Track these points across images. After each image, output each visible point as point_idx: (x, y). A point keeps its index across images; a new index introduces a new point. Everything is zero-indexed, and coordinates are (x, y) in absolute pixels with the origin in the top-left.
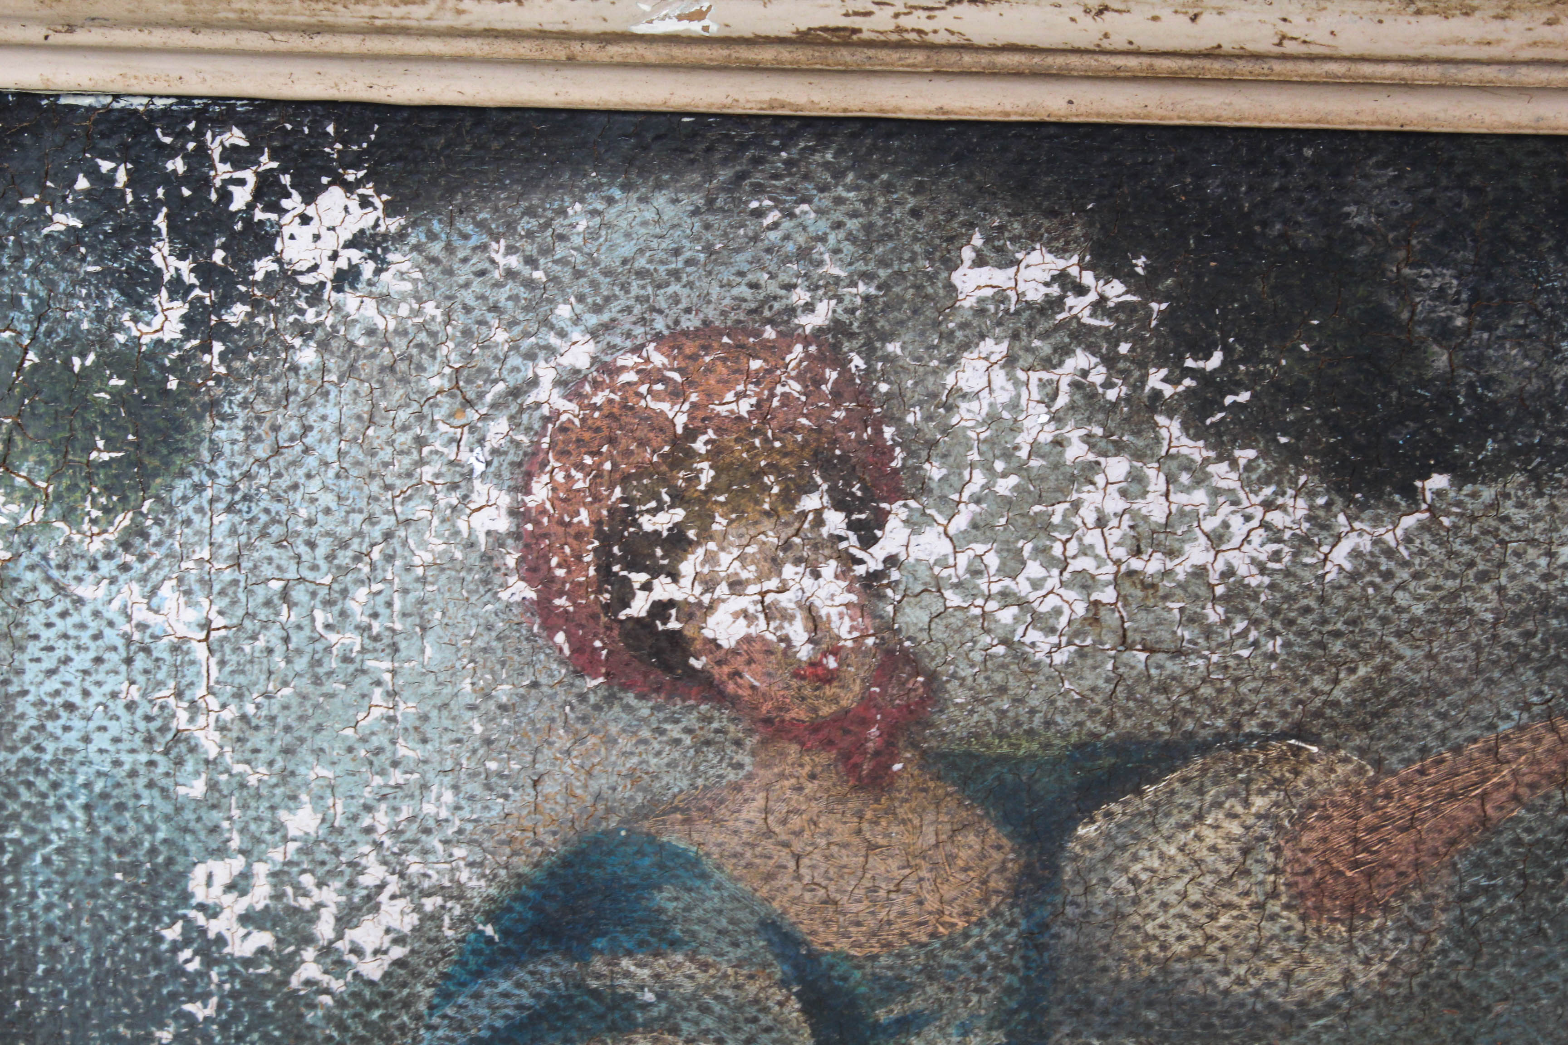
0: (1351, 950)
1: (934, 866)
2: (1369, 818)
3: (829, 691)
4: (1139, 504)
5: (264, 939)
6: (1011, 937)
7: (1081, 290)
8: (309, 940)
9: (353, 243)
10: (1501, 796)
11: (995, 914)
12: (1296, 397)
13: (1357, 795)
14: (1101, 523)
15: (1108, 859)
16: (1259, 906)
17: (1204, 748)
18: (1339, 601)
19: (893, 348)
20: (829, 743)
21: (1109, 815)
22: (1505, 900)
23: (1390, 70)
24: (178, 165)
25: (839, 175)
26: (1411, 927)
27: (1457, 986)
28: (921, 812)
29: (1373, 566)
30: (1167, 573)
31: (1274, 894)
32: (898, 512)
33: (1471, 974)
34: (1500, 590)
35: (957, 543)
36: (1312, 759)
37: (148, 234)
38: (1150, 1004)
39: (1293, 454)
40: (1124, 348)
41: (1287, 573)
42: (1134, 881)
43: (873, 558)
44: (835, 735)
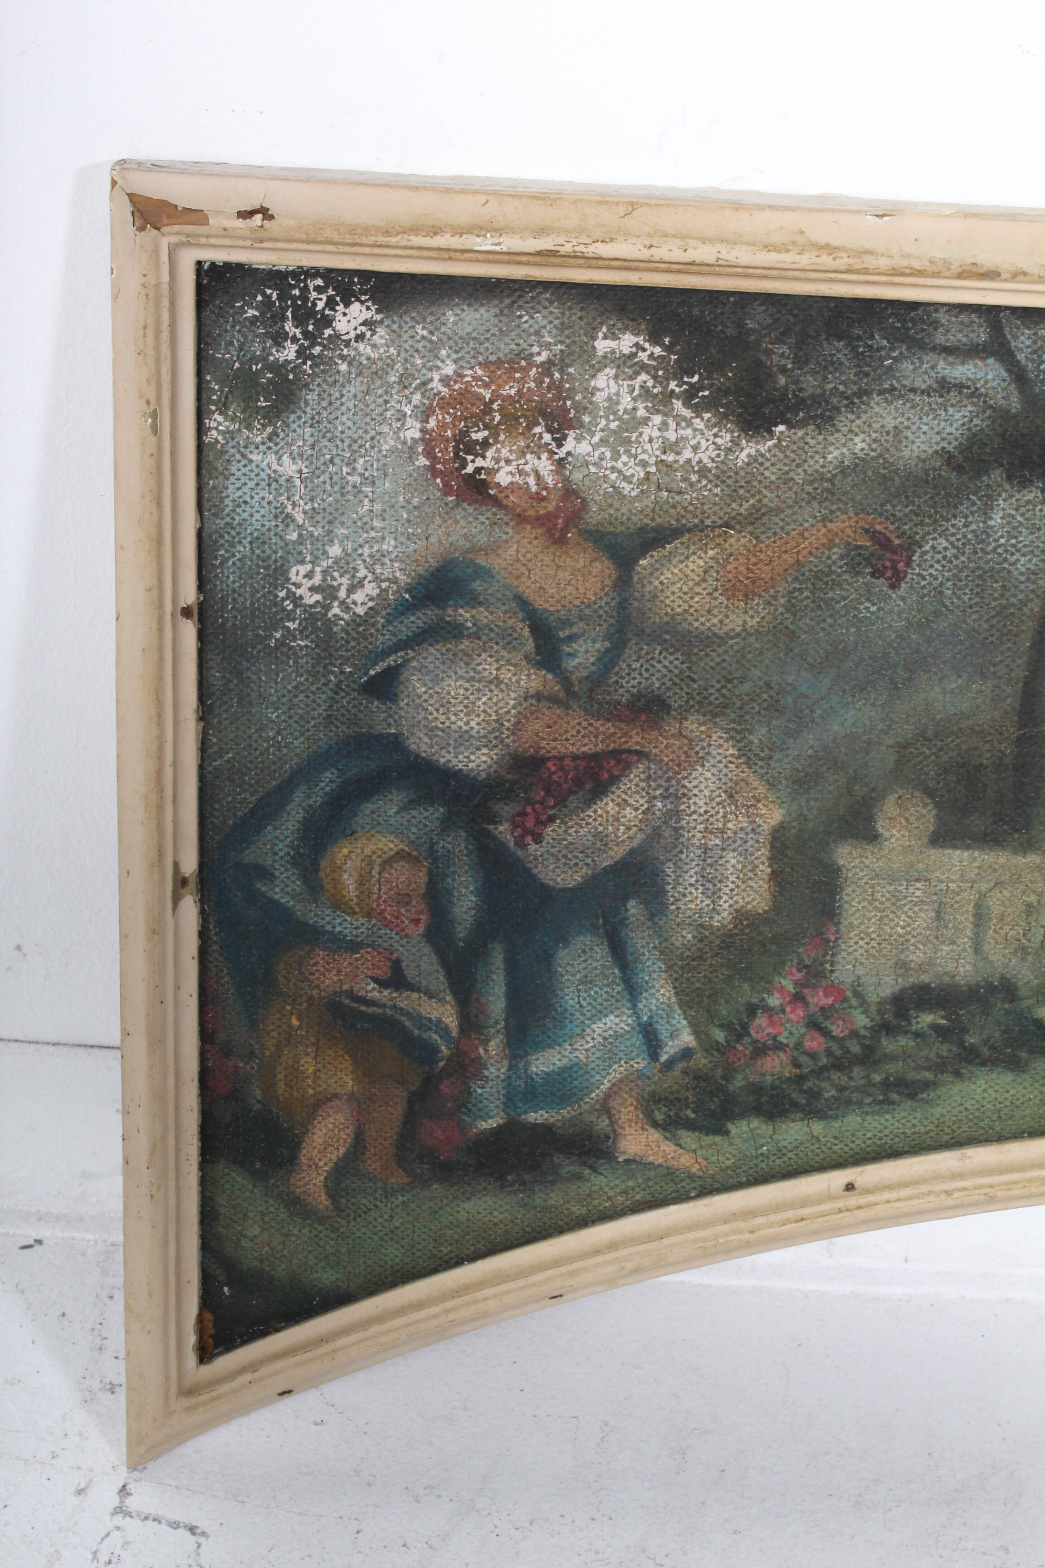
0: (746, 612)
1: (583, 575)
2: (753, 560)
3: (543, 504)
4: (665, 434)
5: (318, 597)
6: (613, 604)
7: (644, 350)
8: (336, 598)
9: (363, 324)
10: (805, 552)
11: (607, 594)
12: (726, 393)
13: (749, 551)
14: (651, 440)
15: (651, 574)
16: (710, 594)
17: (689, 531)
18: (742, 474)
19: (571, 370)
20: (543, 525)
21: (652, 556)
22: (806, 593)
23: (759, 271)
24: (296, 292)
25: (551, 303)
26: (769, 603)
27: (787, 628)
28: (578, 553)
29: (756, 460)
30: (676, 461)
31: (716, 589)
32: (572, 434)
33: (793, 623)
34: (805, 471)
35: (595, 447)
36: (731, 536)
37: (284, 318)
38: (667, 632)
39: (725, 416)
40: (660, 373)
41: (722, 462)
42: (661, 583)
43: (562, 452)
44: (545, 522)
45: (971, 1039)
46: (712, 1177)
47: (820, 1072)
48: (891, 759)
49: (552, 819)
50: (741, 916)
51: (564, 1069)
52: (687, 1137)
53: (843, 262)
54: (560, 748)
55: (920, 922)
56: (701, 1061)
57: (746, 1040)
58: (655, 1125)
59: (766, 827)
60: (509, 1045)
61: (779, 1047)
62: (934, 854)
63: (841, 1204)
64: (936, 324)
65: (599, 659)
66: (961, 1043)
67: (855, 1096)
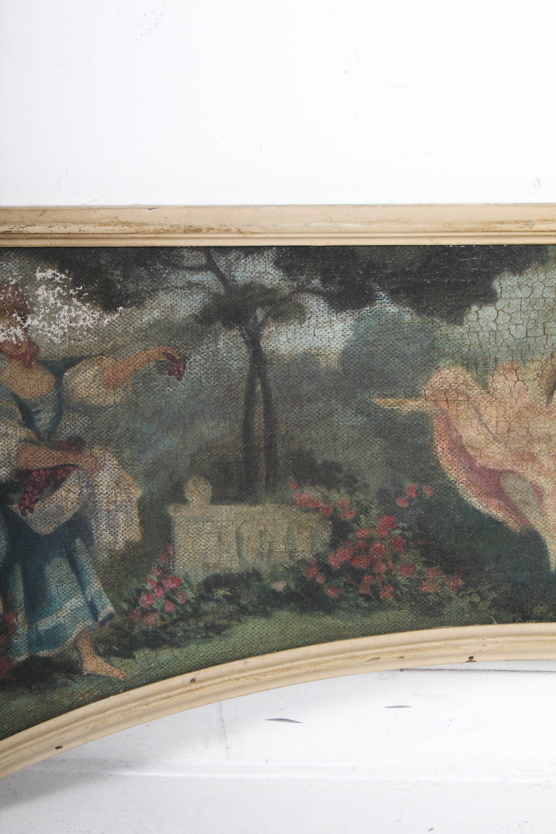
0: (115, 395)
1: (40, 382)
2: (115, 370)
3: (20, 349)
4: (70, 314)
6: (55, 394)
7: (57, 276)
10: (138, 365)
11: (52, 390)
12: (95, 294)
13: (113, 366)
14: (64, 317)
15: (71, 379)
16: (97, 387)
17: (85, 358)
18: (106, 330)
19: (27, 287)
20: (20, 359)
21: (70, 371)
22: (140, 384)
23: (99, 235)
25: (15, 257)
26: (125, 390)
27: (134, 401)
28: (37, 371)
29: (111, 324)
30: (76, 326)
31: (100, 385)
32: (29, 317)
33: (136, 399)
34: (133, 327)
35: (40, 322)
36: (104, 359)
38: (80, 407)
39: (96, 304)
40: (66, 286)
41: (97, 325)
42: (75, 383)
43: (26, 325)
44: (22, 357)
45: (244, 602)
46: (130, 681)
47: (174, 623)
48: (188, 462)
49: (37, 500)
50: (128, 544)
51: (55, 628)
52: (116, 661)
53: (134, 229)
54: (38, 465)
55: (211, 542)
56: (118, 620)
57: (138, 608)
58: (100, 654)
59: (135, 499)
60: (27, 616)
61: (154, 611)
62: (214, 508)
63: (188, 688)
64: (183, 257)
65: (51, 421)
66: (239, 604)
67: (192, 635)
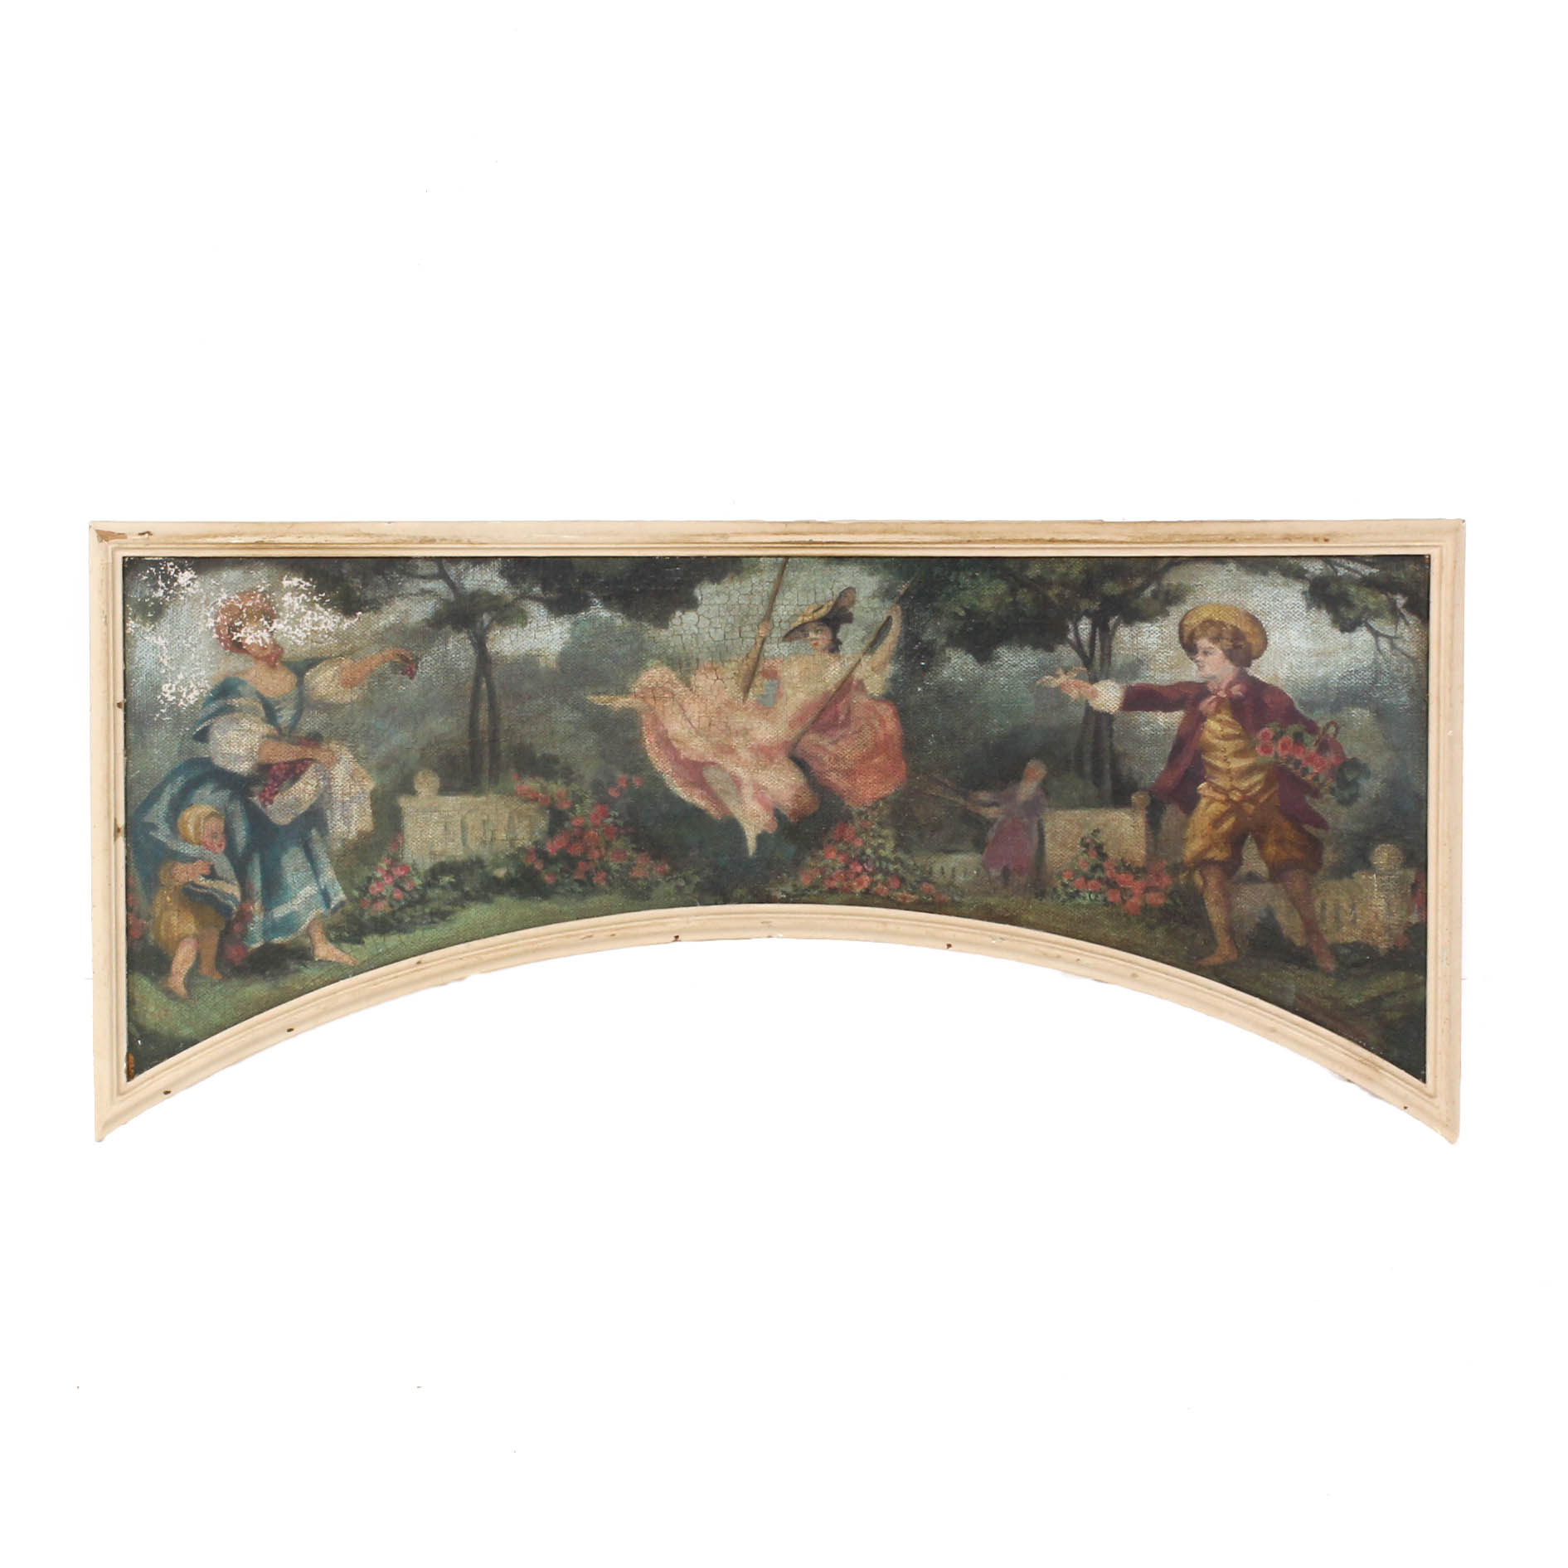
0: (352, 693)
1: (284, 681)
2: (353, 670)
3: (265, 651)
4: (313, 618)
5: (174, 698)
6: (296, 693)
7: (302, 584)
8: (181, 698)
9: (190, 580)
10: (374, 666)
11: (294, 689)
12: (336, 600)
13: (351, 666)
14: (308, 622)
15: (311, 679)
17: (326, 659)
18: (345, 633)
19: (274, 594)
21: (311, 671)
22: (376, 683)
24: (162, 568)
25: (264, 566)
26: (360, 689)
27: (369, 699)
28: (281, 672)
29: (350, 627)
30: (318, 630)
31: (339, 684)
32: (275, 621)
33: (371, 697)
34: (371, 631)
35: (285, 625)
36: (343, 660)
37: (158, 579)
39: (337, 609)
40: (309, 593)
41: (337, 629)
42: (316, 682)
43: (272, 629)
44: (267, 659)
45: (467, 889)
46: (358, 966)
47: (401, 909)
48: (418, 756)
49: (276, 793)
50: (360, 833)
51: (289, 915)
52: (346, 946)
53: (374, 540)
54: (278, 759)
55: (437, 832)
56: (349, 907)
57: (368, 895)
58: (331, 941)
59: (368, 790)
60: (263, 903)
61: (383, 898)
62: (442, 799)
63: (415, 969)
64: (417, 567)
65: (292, 718)
66: (463, 891)
67: (418, 921)
